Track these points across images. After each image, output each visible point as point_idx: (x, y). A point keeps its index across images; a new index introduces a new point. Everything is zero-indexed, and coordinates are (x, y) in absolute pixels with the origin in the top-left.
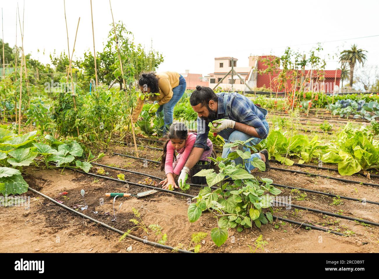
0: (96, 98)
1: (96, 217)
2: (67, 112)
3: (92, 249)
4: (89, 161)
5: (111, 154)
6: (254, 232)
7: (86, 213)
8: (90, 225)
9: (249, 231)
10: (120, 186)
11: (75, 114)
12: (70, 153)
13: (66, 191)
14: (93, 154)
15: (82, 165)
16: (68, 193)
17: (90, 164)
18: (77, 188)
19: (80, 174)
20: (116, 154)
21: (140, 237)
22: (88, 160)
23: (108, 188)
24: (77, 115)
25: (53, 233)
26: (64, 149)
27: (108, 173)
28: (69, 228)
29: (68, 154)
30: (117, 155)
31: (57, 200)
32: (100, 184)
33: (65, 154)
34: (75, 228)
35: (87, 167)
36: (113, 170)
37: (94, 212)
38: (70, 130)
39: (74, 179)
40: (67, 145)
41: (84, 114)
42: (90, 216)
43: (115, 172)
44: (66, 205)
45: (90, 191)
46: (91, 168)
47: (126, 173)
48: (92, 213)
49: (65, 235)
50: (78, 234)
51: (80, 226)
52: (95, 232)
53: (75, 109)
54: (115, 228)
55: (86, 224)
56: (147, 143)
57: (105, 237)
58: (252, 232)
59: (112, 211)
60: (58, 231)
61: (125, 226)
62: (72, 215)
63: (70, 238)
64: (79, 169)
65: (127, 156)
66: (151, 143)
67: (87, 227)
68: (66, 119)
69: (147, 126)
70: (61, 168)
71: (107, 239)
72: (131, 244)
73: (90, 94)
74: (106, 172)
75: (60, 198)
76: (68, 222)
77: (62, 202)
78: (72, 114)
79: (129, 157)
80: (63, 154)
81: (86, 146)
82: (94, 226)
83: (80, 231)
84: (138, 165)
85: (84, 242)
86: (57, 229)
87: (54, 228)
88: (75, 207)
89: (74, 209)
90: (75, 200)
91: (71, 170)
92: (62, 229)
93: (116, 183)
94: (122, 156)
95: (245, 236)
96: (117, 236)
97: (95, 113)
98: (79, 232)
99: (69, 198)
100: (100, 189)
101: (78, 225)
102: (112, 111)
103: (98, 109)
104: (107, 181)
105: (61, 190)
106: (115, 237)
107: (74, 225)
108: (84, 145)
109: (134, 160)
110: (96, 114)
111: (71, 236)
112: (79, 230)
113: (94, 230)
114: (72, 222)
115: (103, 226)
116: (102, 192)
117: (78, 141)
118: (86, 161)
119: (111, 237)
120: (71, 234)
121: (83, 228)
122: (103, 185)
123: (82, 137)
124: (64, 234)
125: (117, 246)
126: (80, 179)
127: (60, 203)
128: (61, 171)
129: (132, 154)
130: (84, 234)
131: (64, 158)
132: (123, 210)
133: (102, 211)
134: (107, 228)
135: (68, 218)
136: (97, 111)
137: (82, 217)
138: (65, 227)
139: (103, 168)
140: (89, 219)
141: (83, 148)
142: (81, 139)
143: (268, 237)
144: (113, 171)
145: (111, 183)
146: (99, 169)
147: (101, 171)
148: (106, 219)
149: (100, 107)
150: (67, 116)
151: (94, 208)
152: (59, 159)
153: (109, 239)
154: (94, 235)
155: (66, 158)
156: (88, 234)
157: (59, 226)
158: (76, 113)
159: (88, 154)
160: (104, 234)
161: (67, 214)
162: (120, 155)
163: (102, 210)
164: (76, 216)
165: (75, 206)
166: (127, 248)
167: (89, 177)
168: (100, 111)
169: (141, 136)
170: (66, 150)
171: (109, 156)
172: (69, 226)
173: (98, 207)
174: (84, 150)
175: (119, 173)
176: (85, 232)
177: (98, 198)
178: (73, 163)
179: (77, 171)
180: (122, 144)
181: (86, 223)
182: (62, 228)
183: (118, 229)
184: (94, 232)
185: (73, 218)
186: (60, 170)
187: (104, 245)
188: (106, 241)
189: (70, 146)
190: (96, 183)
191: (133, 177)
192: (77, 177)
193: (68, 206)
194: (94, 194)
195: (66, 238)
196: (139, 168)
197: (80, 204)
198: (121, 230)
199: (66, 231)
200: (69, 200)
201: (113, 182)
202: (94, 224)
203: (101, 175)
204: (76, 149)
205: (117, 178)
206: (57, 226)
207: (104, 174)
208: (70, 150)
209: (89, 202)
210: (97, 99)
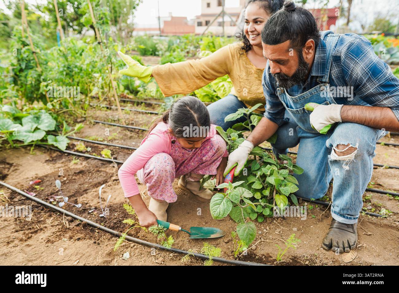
0: (64, 54)
1: (79, 212)
2: (29, 73)
3: (78, 261)
4: (65, 134)
5: (91, 123)
6: (277, 221)
7: (66, 208)
8: (73, 225)
9: (271, 221)
10: (106, 166)
11: (40, 76)
12: (39, 127)
13: (39, 179)
14: (69, 124)
15: (56, 141)
16: (40, 181)
17: (67, 139)
18: (53, 173)
19: (54, 152)
20: (97, 123)
21: (138, 237)
22: (63, 134)
23: (91, 170)
24: (42, 77)
25: (26, 241)
26: (30, 122)
27: (89, 149)
28: (46, 230)
29: (37, 129)
30: (99, 123)
31: (28, 192)
32: (81, 164)
33: (32, 129)
34: (54, 231)
35: (62, 143)
36: (96, 145)
37: (77, 206)
38: (37, 95)
39: (47, 160)
40: (34, 117)
41: (51, 76)
42: (72, 211)
43: (98, 147)
44: (40, 198)
45: (69, 175)
46: (68, 144)
47: (112, 148)
48: (74, 206)
49: (41, 242)
50: (58, 239)
51: (60, 227)
52: (80, 236)
53: (39, 69)
54: (105, 226)
55: (67, 225)
56: (133, 104)
57: (93, 241)
58: (275, 221)
59: (99, 202)
60: (31, 236)
61: (118, 223)
62: (49, 211)
63: (47, 246)
64: (53, 145)
65: (111, 123)
66: (138, 104)
67: (69, 229)
68: (29, 82)
69: (131, 85)
70: (30, 145)
71: (96, 244)
72: (127, 248)
73: (55, 49)
74: (87, 147)
75: (31, 189)
76: (44, 222)
77: (35, 194)
78: (36, 76)
79: (114, 125)
80: (29, 129)
81: (58, 115)
82: (78, 225)
83: (60, 235)
84: (125, 135)
85: (67, 251)
86: (31, 233)
87: (27, 232)
88: (52, 200)
89: (51, 203)
90: (51, 190)
91: (44, 147)
92: (37, 233)
93: (101, 162)
94: (104, 124)
95: (267, 226)
96: (109, 239)
97: (65, 73)
98: (59, 237)
99: (42, 188)
100: (81, 172)
101: (57, 225)
102: (87, 69)
103: (68, 68)
104: (89, 160)
105: (32, 177)
106: (107, 240)
107: (52, 226)
108: (56, 114)
109: (120, 128)
110: (67, 74)
111: (50, 244)
112: (59, 233)
113: (78, 233)
114: (49, 221)
115: (89, 225)
116: (84, 177)
117: (48, 110)
118: (61, 134)
119: (101, 241)
120: (49, 241)
121: (65, 230)
122: (85, 166)
123: (52, 105)
124: (40, 240)
125: (110, 253)
126: (55, 158)
127: (32, 195)
128: (30, 150)
129: (116, 120)
130: (65, 239)
131: (31, 134)
132: (112, 199)
133: (87, 204)
134: (95, 227)
135: (44, 216)
136: (68, 71)
137: (62, 213)
138: (41, 229)
139: (82, 143)
140: (71, 216)
141: (56, 119)
142: (51, 107)
143: (294, 226)
144: (95, 147)
145: (94, 163)
146: (77, 145)
147: (81, 146)
148: (92, 215)
149: (70, 66)
150: (29, 79)
151: (76, 200)
152: (26, 136)
153: (99, 244)
154: (79, 239)
155: (35, 134)
156: (71, 238)
157: (33, 228)
158: (41, 73)
159: (62, 124)
160: (92, 236)
161: (42, 210)
162: (102, 123)
163: (86, 202)
164: (54, 212)
165: (51, 198)
166: (123, 255)
167: (67, 156)
168: (70, 71)
169: (125, 96)
170: (33, 124)
171: (89, 126)
172: (46, 227)
173: (81, 198)
174: (57, 121)
175: (103, 148)
176: (67, 235)
177: (80, 185)
178: (45, 138)
179: (51, 149)
180: (103, 107)
181: (67, 222)
182: (37, 231)
183: (109, 227)
184: (79, 234)
185: (50, 216)
186: (28, 148)
187: (93, 253)
188: (95, 246)
189: (38, 118)
190: (76, 164)
191: (120, 152)
192: (51, 157)
193: (43, 200)
194: (75, 179)
195: (43, 248)
196: (127, 139)
197: (57, 195)
198: (113, 228)
199: (42, 236)
200: (43, 190)
201: (96, 161)
202: (78, 222)
203: (81, 152)
204: (46, 121)
205: (101, 155)
206: (30, 229)
207: (85, 151)
208: (38, 123)
209: (69, 192)
210: (65, 56)
